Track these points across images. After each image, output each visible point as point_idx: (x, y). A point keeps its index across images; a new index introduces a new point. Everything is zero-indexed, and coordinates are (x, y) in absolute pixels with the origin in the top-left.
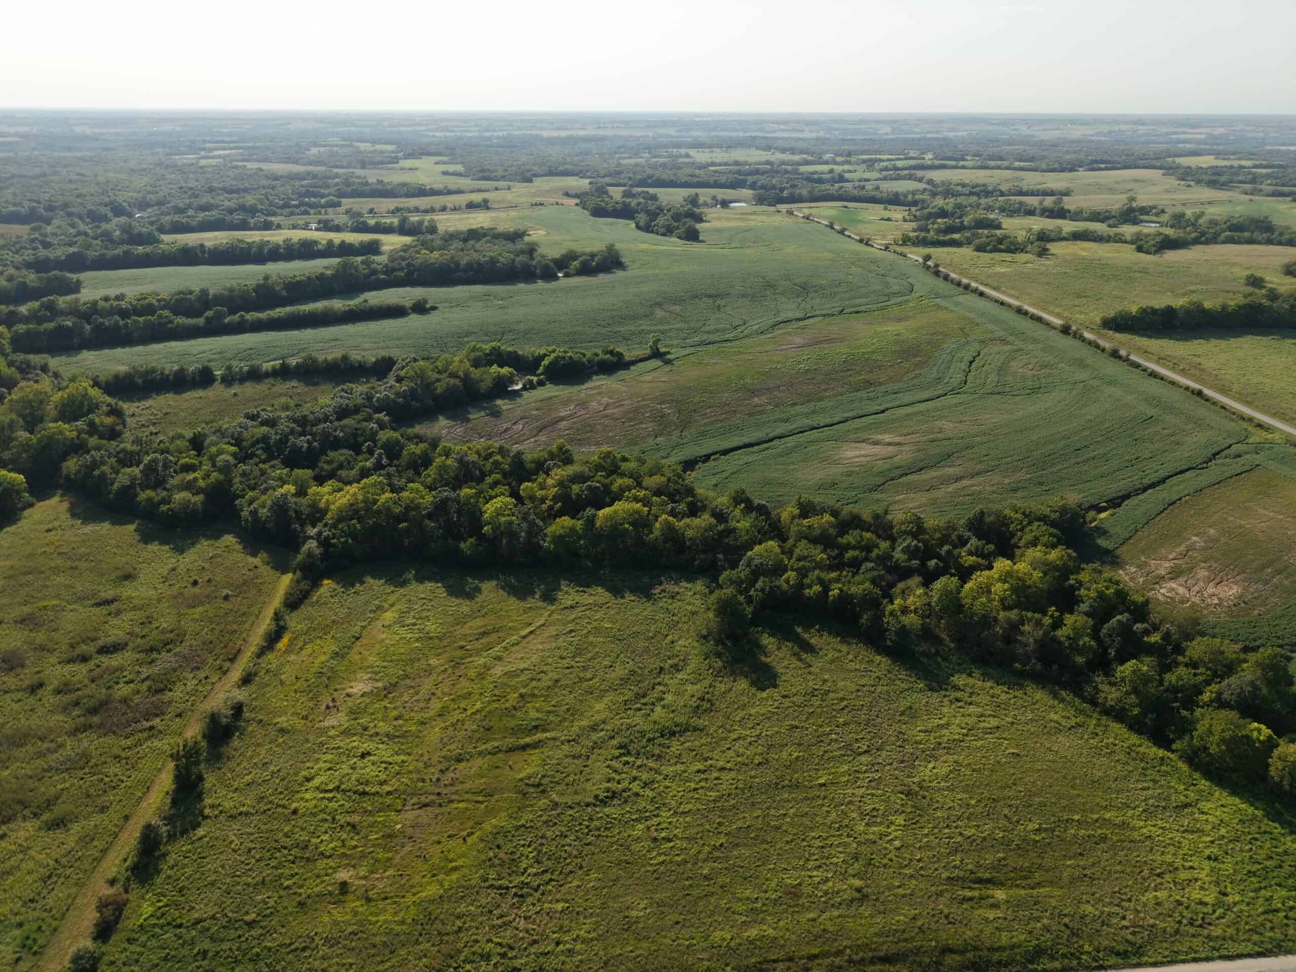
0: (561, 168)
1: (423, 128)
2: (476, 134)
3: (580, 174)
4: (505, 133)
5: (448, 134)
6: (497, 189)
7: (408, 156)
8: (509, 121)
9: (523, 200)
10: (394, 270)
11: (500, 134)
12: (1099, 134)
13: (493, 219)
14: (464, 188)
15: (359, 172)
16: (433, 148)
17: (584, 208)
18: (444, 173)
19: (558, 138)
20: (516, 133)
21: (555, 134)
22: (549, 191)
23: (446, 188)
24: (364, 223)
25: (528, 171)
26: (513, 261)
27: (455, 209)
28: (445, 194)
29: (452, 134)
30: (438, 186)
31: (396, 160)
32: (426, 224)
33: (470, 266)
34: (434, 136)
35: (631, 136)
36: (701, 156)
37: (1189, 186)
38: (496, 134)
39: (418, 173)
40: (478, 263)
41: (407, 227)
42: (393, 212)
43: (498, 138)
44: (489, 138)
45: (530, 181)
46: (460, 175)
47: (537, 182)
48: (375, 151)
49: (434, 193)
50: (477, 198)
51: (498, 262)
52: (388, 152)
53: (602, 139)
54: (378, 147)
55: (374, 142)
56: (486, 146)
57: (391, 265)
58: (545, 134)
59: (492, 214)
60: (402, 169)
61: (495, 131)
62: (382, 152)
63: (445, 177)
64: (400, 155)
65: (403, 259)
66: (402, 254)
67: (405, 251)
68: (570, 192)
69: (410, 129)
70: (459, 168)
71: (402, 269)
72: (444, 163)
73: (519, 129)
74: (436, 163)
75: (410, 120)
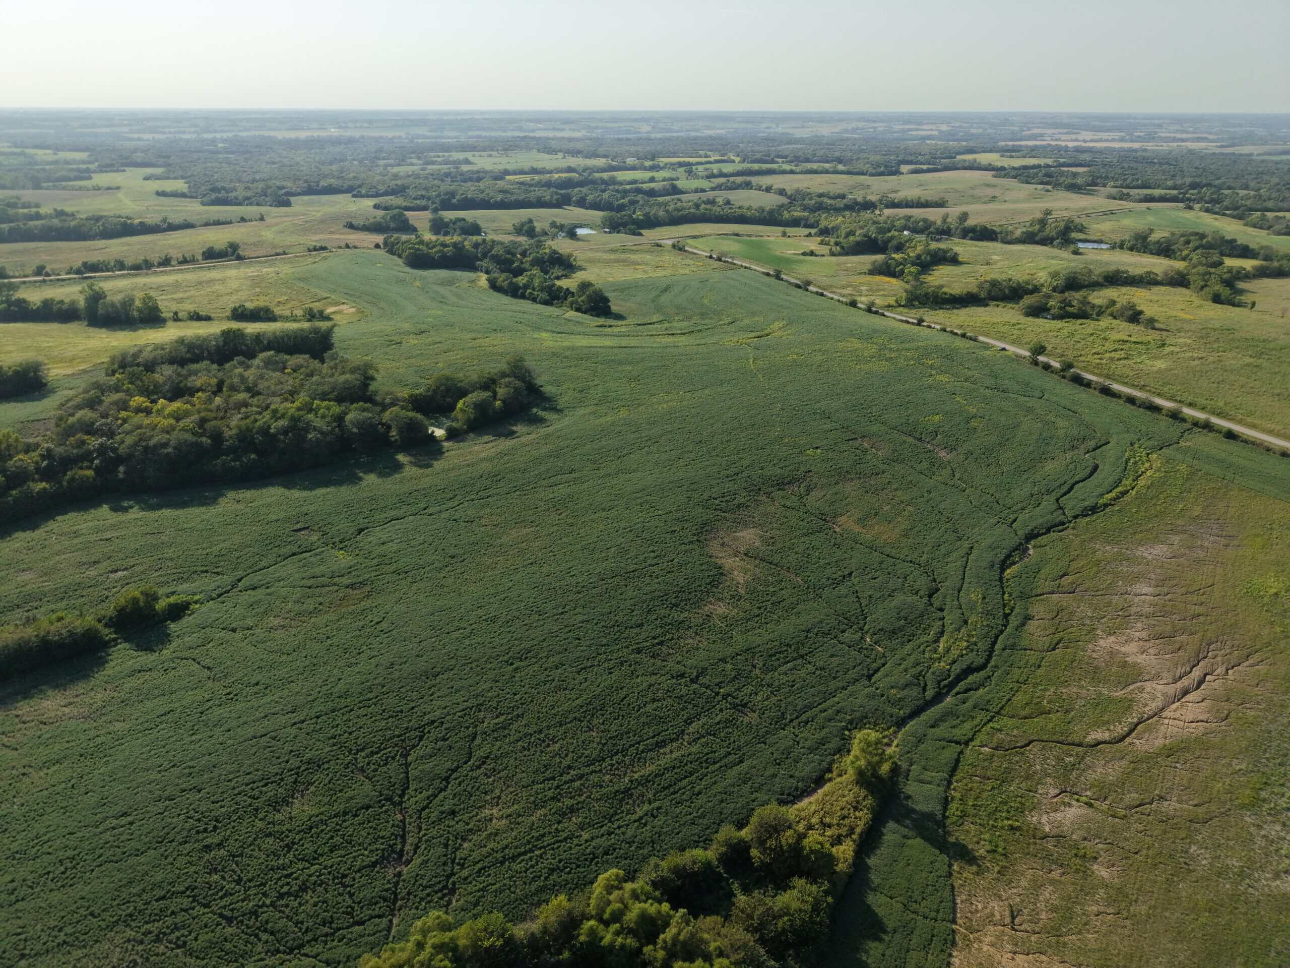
0: (323, 183)
1: (126, 129)
2: (194, 136)
3: (354, 190)
4: (230, 135)
5: (157, 136)
6: (243, 220)
7: (107, 168)
8: (232, 119)
9: (290, 240)
10: (68, 462)
11: (225, 136)
12: (846, 131)
13: (255, 281)
14: (192, 219)
15: (28, 195)
16: (139, 157)
17: (391, 252)
18: (158, 194)
19: (297, 140)
20: (244, 134)
21: (292, 135)
22: (322, 221)
23: (164, 220)
24: (21, 302)
25: (281, 188)
26: (340, 419)
27: (185, 261)
28: (165, 230)
29: (164, 137)
30: (152, 219)
31: (84, 175)
32: (138, 303)
33: (245, 439)
34: (139, 139)
35: (381, 137)
36: (484, 162)
37: (1048, 191)
38: (218, 136)
39: (120, 195)
40: (265, 431)
41: (101, 311)
42: (78, 272)
43: (224, 141)
44: (213, 141)
45: (288, 204)
46: (183, 195)
47: (299, 204)
48: (56, 162)
49: (145, 229)
50: (218, 237)
51: (308, 428)
52: (74, 162)
53: (350, 141)
54: (63, 155)
55: (57, 149)
56: (211, 152)
57: (59, 451)
58: (280, 135)
59: (250, 271)
60: (97, 188)
61: (215, 131)
62: (67, 162)
63: (162, 198)
64: (92, 167)
65: (89, 429)
66: (85, 414)
67: (92, 404)
68: (355, 223)
69: (108, 130)
70: (180, 185)
71: (86, 457)
72: (158, 178)
73: (246, 130)
74: (146, 179)
75: (107, 119)
